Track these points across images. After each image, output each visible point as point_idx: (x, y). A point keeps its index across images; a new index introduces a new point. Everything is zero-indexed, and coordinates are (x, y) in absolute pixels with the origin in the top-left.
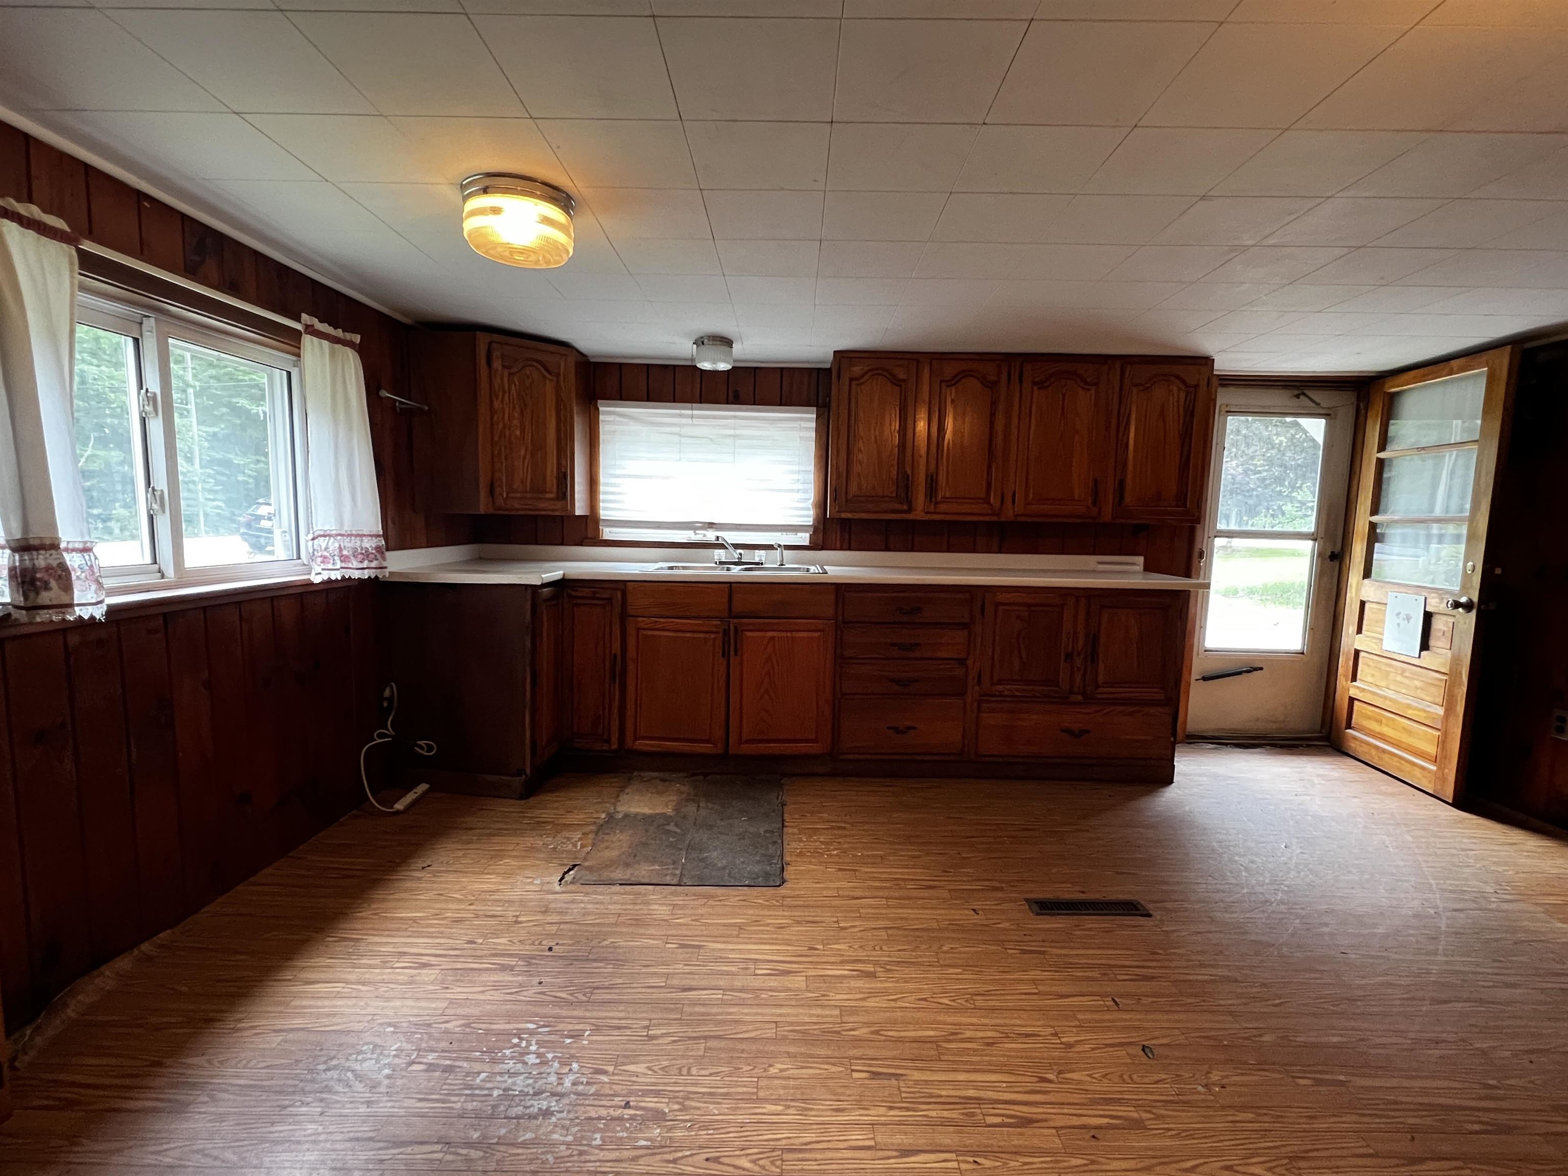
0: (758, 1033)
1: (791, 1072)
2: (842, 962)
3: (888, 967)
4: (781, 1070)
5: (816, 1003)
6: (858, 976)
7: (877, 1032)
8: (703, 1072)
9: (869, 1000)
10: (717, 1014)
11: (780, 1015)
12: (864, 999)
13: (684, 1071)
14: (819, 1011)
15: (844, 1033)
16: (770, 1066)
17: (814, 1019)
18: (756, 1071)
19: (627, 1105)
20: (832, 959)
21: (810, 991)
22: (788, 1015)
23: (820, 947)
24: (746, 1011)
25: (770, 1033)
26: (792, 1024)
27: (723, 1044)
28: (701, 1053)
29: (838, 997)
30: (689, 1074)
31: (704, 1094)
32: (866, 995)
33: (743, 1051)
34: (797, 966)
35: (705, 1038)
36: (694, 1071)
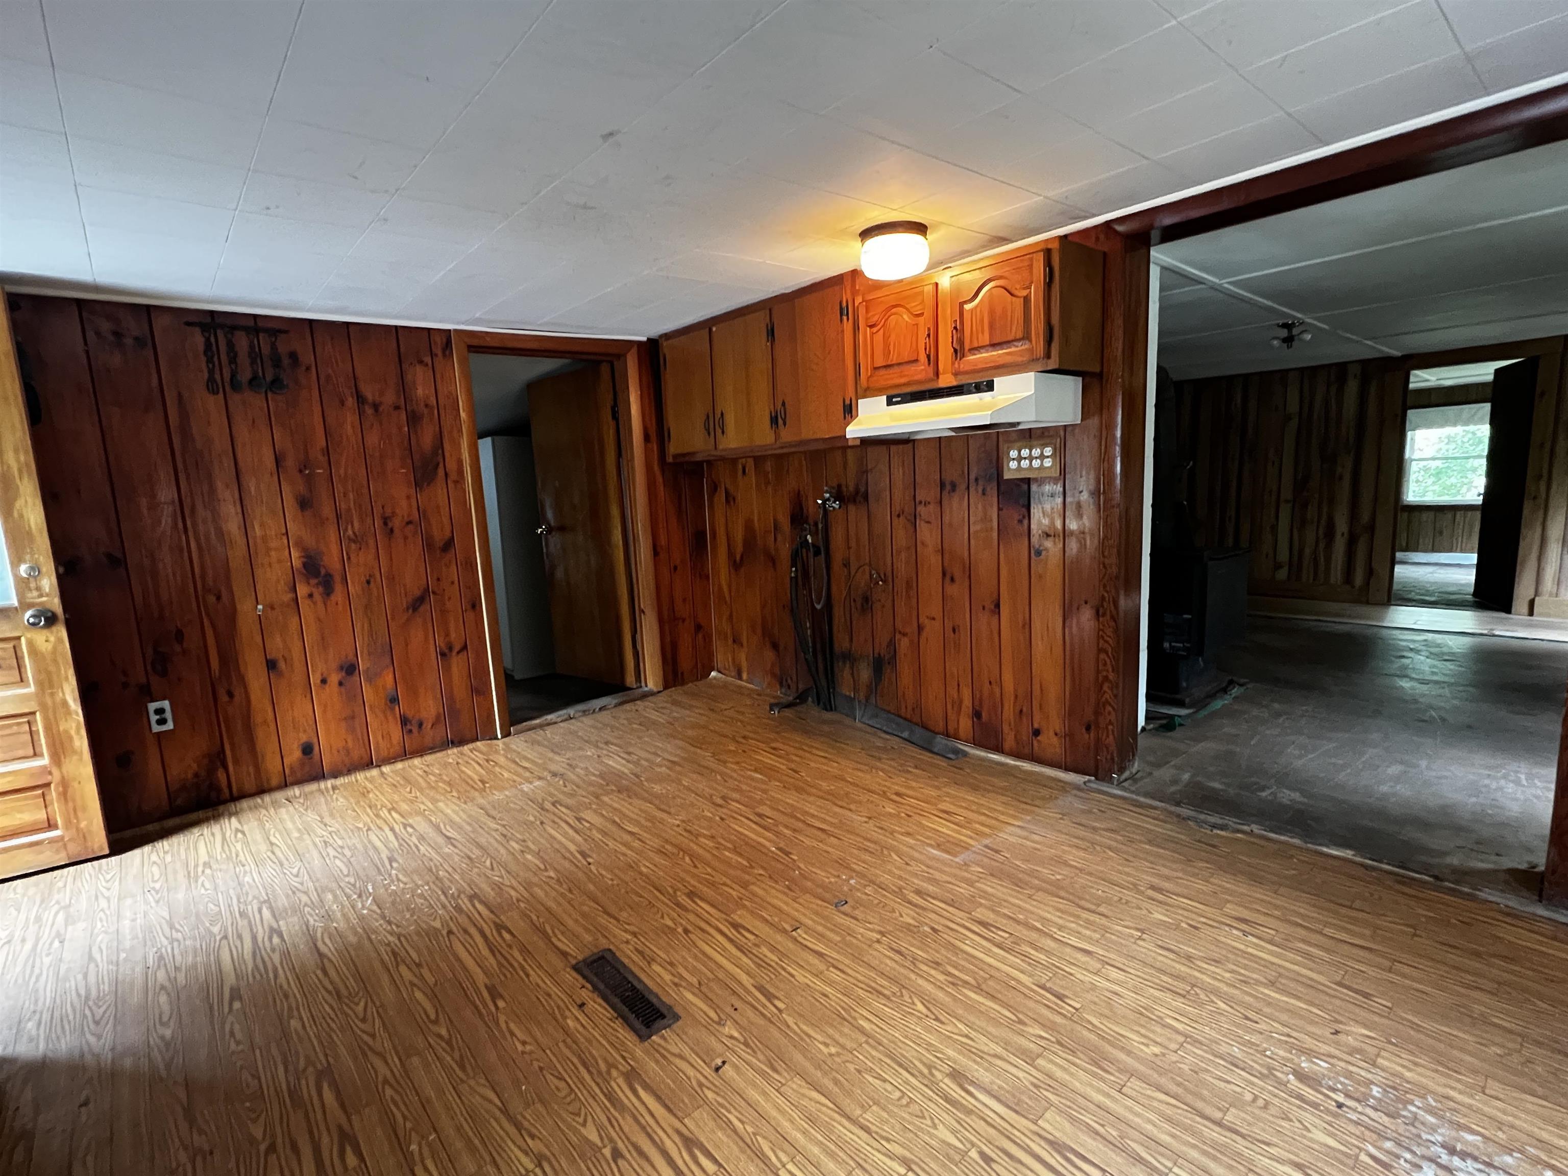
0: (1149, 1092)
1: (1137, 1039)
2: (969, 1112)
3: (926, 1071)
4: (1147, 1045)
5: (1052, 1083)
6: (972, 1083)
7: (1021, 1022)
8: (1238, 1089)
9: (992, 1052)
10: (1194, 1146)
11: (1108, 1095)
12: (996, 1056)
13: (1260, 1103)
14: (1059, 1073)
15: (1053, 1039)
16: (1156, 1055)
17: (1073, 1069)
18: (1174, 1059)
19: (1340, 1106)
20: (980, 1125)
21: (1047, 1100)
22: (1099, 1091)
23: (974, 1154)
24: (1149, 1127)
25: (1135, 1083)
26: (1102, 1079)
27: (1200, 1105)
28: (1232, 1110)
29: (1023, 1074)
30: (1256, 1098)
31: (1243, 1069)
32: (989, 1058)
33: (1179, 1084)
34: (1033, 1146)
35: (1219, 1124)
36: (1248, 1097)
